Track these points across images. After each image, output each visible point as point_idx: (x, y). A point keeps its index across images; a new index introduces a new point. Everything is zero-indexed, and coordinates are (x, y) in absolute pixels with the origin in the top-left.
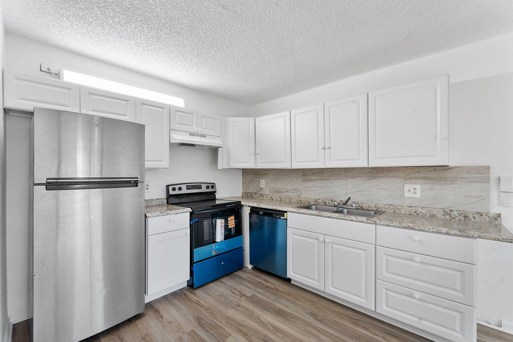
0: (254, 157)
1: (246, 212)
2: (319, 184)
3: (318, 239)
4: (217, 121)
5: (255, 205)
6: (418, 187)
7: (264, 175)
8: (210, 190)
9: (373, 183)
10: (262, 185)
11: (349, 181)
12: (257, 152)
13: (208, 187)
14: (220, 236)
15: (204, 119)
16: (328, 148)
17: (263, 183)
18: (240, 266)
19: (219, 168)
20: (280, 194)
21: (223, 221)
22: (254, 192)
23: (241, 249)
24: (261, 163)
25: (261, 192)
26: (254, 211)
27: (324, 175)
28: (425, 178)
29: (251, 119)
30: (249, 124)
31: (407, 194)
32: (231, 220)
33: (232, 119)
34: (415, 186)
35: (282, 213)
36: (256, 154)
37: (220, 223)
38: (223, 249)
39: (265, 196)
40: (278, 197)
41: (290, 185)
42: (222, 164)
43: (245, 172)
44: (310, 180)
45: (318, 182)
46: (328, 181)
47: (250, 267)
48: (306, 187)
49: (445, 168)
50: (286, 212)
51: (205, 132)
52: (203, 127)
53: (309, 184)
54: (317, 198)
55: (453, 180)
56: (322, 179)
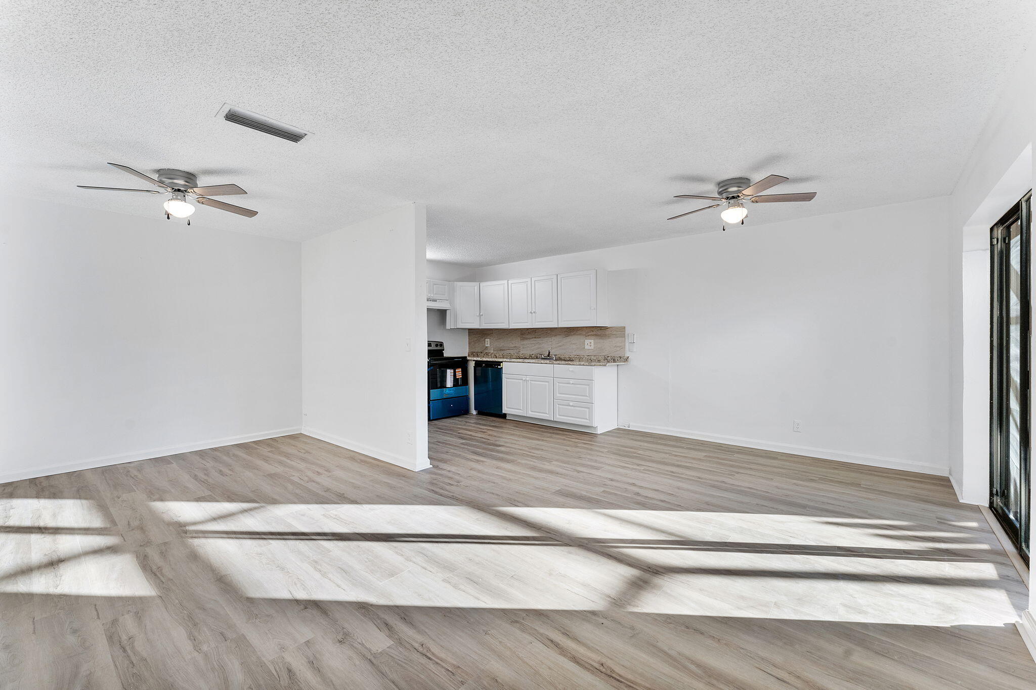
0: (478, 318)
1: (471, 366)
2: (532, 341)
3: (522, 380)
4: (446, 286)
5: (479, 359)
6: (592, 341)
7: (488, 335)
8: (439, 348)
9: (568, 339)
10: (487, 344)
11: (553, 338)
12: (481, 314)
13: (437, 345)
14: (449, 383)
15: (435, 286)
16: (534, 312)
17: (488, 342)
18: (466, 412)
19: (447, 328)
20: (503, 352)
21: (452, 371)
22: (480, 351)
23: (467, 398)
24: (485, 324)
25: (487, 351)
26: (478, 364)
27: (536, 334)
28: (596, 335)
29: (476, 284)
30: (475, 288)
31: (587, 347)
32: (459, 372)
33: (459, 284)
34: (590, 341)
35: (499, 363)
36: (480, 316)
37: (450, 373)
38: (452, 394)
39: (490, 354)
40: (501, 354)
41: (511, 344)
42: (450, 324)
43: (472, 332)
44: (527, 339)
45: (533, 339)
46: (539, 339)
47: (474, 412)
48: (524, 344)
49: (606, 328)
50: (502, 362)
51: (436, 297)
52: (435, 293)
53: (525, 342)
54: (531, 353)
55: (609, 336)
56: (535, 338)
